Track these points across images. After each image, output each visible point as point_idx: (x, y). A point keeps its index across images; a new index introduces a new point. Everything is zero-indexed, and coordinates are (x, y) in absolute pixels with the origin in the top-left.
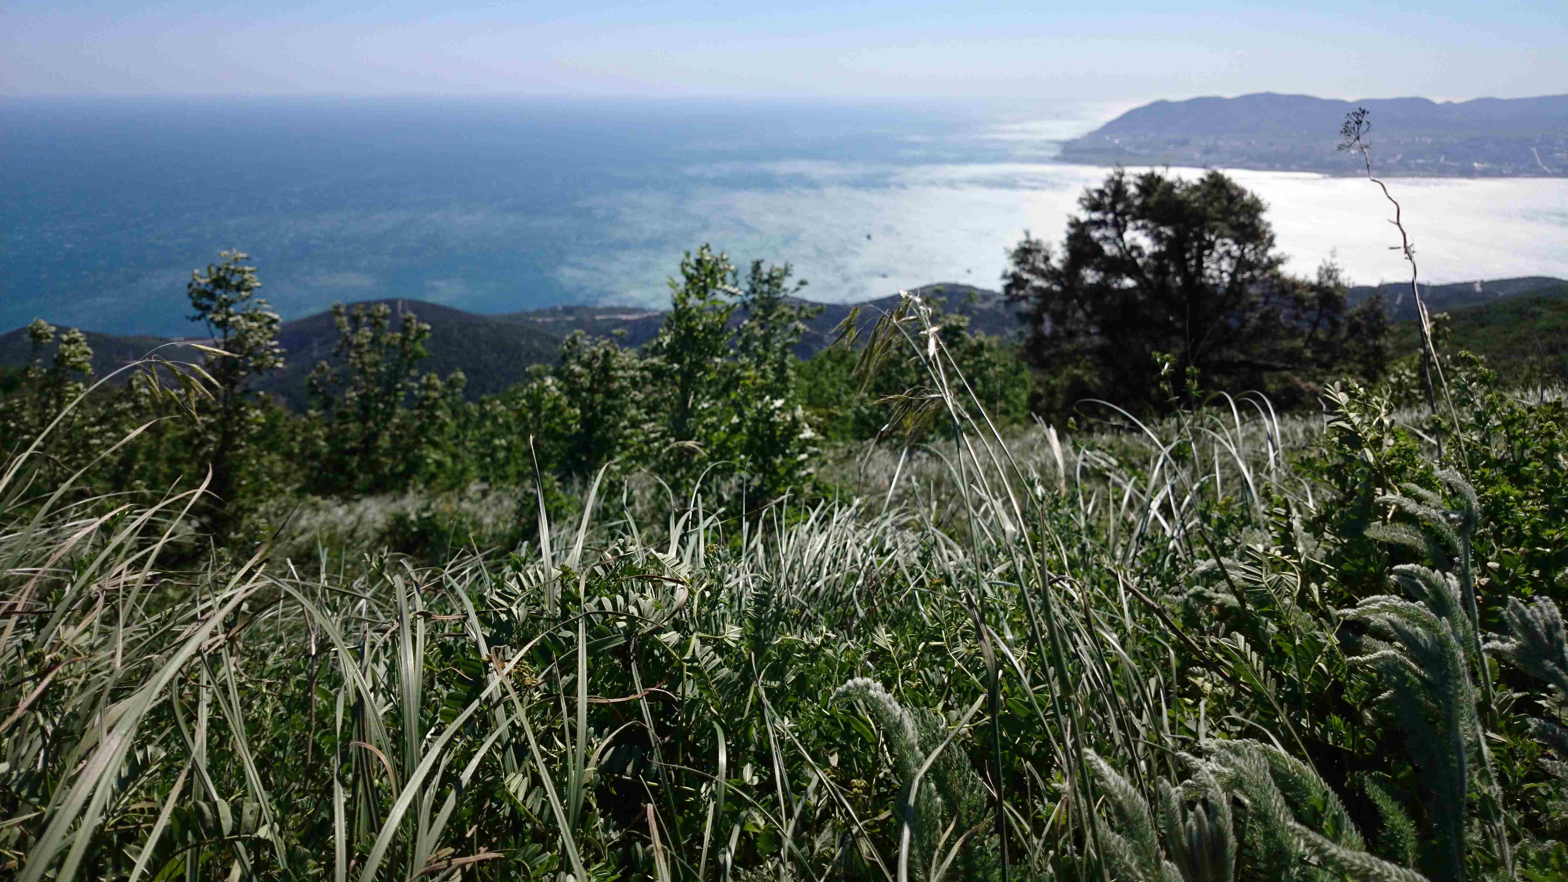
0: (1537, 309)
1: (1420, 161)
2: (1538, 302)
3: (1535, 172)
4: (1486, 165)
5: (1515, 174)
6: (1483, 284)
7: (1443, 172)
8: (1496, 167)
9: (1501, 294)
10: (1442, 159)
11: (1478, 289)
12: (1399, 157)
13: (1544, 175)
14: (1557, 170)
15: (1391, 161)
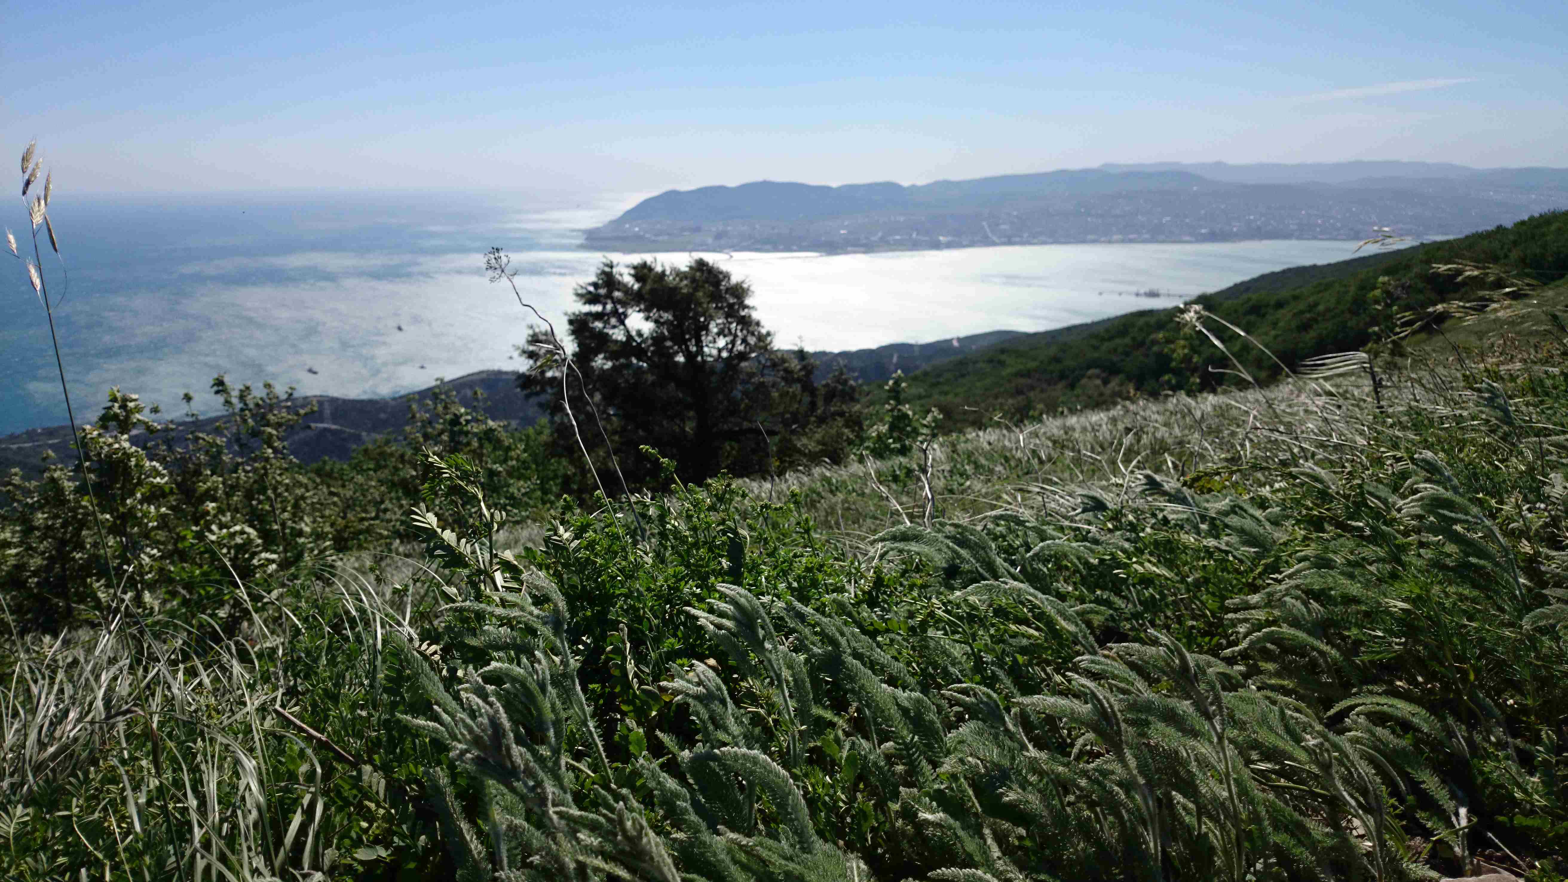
0: (1003, 357)
1: (898, 237)
2: (1003, 351)
3: (986, 242)
4: (950, 238)
5: (972, 244)
6: (959, 339)
7: (915, 246)
8: (957, 239)
9: (974, 347)
10: (914, 235)
11: (955, 344)
12: (880, 234)
13: (994, 244)
14: (1003, 240)
15: (873, 239)
